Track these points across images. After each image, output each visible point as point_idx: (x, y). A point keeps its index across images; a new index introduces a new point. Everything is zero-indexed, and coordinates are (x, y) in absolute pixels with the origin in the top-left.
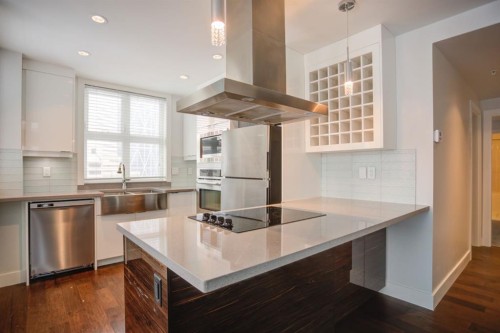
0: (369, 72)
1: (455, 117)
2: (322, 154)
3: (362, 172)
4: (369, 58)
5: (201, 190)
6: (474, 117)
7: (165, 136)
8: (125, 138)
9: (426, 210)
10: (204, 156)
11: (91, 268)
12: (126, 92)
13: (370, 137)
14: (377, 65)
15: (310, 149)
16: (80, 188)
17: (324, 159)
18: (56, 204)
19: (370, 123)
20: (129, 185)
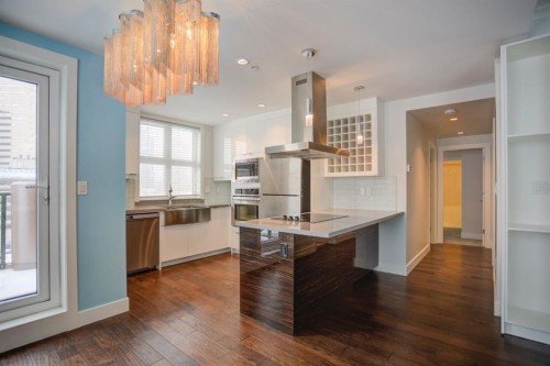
0: (369, 126)
1: (419, 153)
2: (333, 178)
3: (363, 190)
4: (369, 117)
5: (236, 205)
6: (432, 151)
7: (199, 160)
8: (168, 162)
9: (402, 214)
10: (239, 178)
11: (154, 269)
12: (169, 122)
13: (369, 168)
14: (374, 122)
15: (327, 174)
16: (137, 204)
17: (335, 181)
18: (135, 217)
19: (369, 159)
20: (174, 201)
